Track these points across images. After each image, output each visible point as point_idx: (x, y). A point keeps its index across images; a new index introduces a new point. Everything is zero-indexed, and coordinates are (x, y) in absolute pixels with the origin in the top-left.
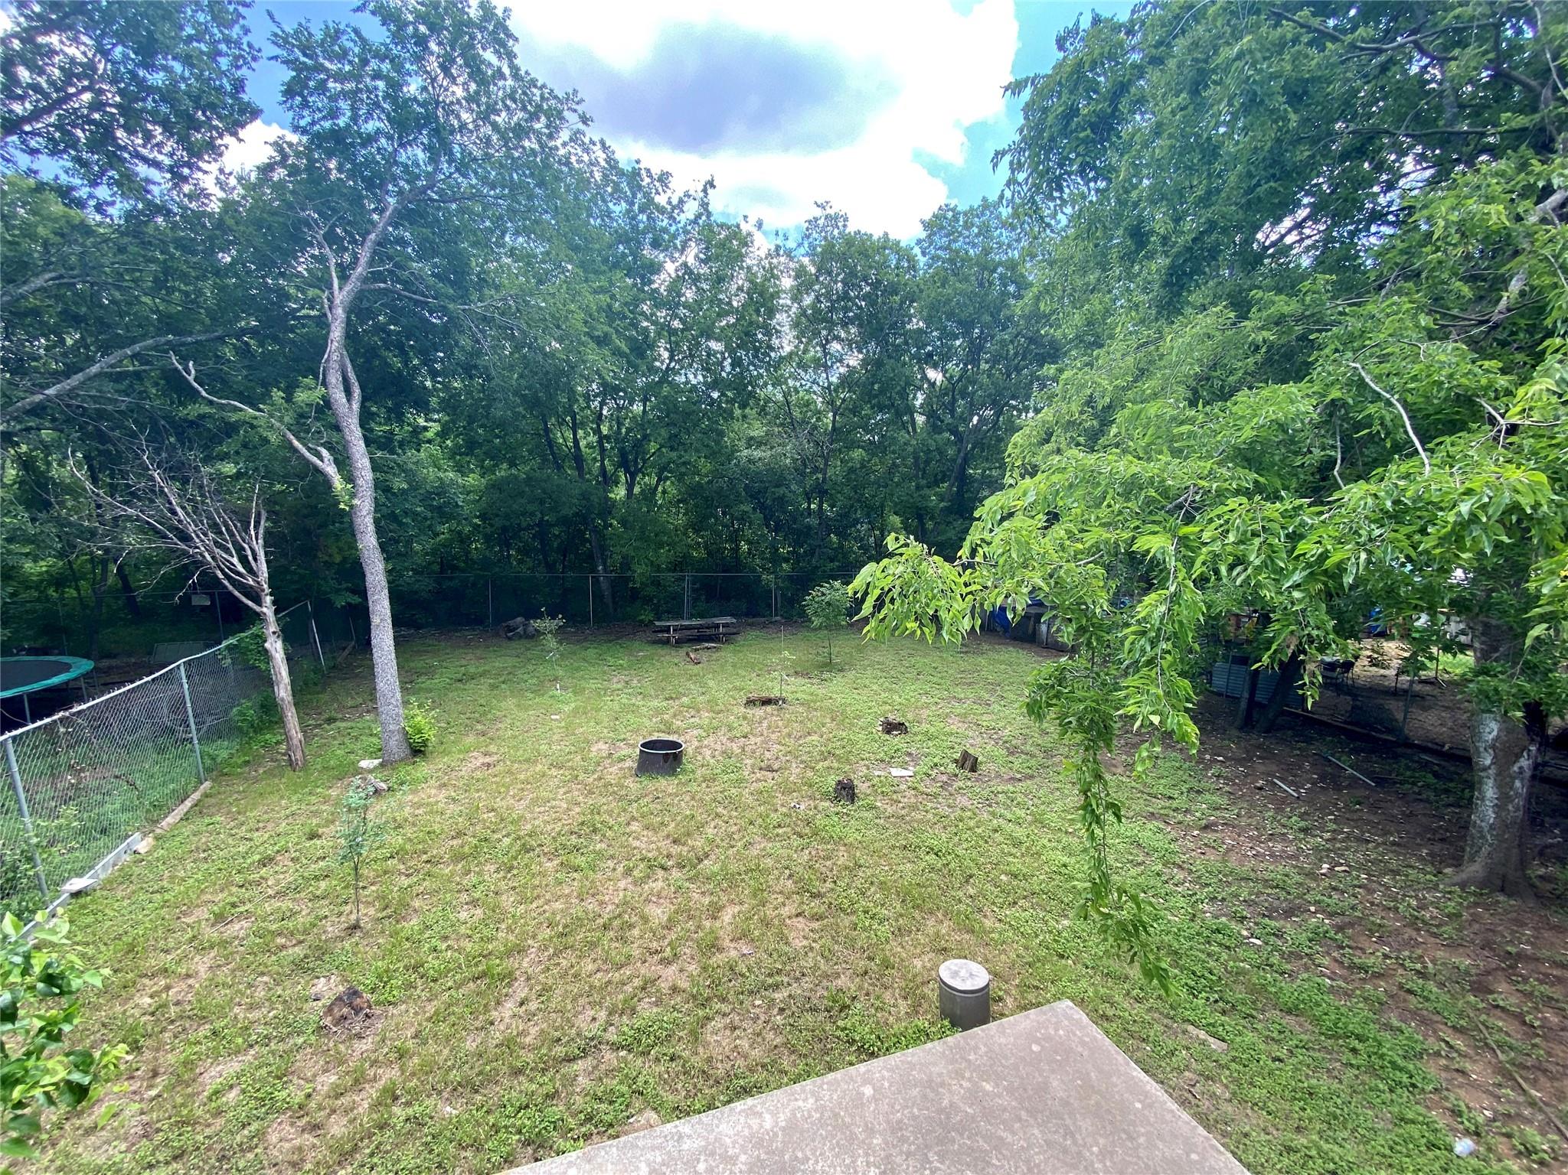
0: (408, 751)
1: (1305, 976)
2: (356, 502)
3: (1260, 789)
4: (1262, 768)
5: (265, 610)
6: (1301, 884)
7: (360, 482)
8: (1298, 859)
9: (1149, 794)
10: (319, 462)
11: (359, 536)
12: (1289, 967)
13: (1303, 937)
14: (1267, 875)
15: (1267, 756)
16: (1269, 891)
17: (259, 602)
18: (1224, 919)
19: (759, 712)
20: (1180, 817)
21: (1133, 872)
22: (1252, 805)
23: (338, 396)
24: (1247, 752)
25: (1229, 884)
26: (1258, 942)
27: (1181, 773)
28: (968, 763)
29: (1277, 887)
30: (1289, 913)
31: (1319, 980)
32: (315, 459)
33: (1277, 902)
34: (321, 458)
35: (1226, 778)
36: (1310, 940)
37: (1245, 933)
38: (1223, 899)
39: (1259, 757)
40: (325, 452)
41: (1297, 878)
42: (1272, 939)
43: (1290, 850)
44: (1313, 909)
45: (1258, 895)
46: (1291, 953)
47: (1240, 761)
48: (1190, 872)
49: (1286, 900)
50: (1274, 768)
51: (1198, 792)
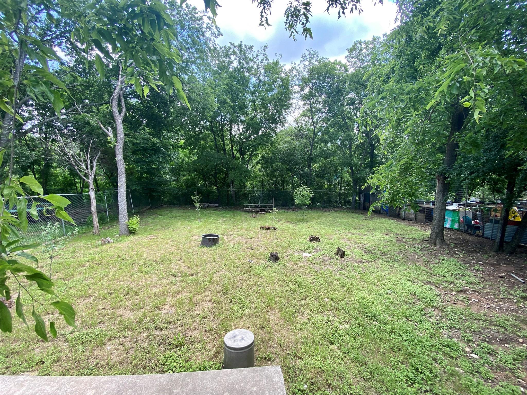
0: (128, 232)
1: (504, 383)
2: (116, 144)
3: (502, 277)
4: (505, 269)
5: (89, 181)
6: (516, 326)
7: (119, 138)
8: (517, 312)
9: (432, 274)
10: (107, 132)
11: (116, 156)
12: (493, 375)
13: (510, 358)
14: (493, 319)
15: (509, 263)
16: (493, 327)
17: (88, 178)
18: (455, 340)
19: (264, 232)
20: (446, 285)
21: (405, 307)
22: (494, 283)
23: (116, 110)
24: (498, 261)
25: (466, 321)
26: (476, 357)
27: (454, 266)
28: (341, 254)
29: (499, 326)
30: (503, 342)
31: (514, 388)
32: (106, 131)
33: (497, 334)
34: (108, 130)
35: (481, 271)
36: (515, 360)
37: (467, 350)
38: (460, 329)
39: (503, 264)
40: (110, 129)
41: (514, 322)
42: (486, 356)
43: (514, 307)
44: (521, 341)
45: (484, 329)
46: (498, 366)
47: (492, 265)
48: (443, 311)
49: (504, 333)
50: (512, 269)
51: (462, 275)
